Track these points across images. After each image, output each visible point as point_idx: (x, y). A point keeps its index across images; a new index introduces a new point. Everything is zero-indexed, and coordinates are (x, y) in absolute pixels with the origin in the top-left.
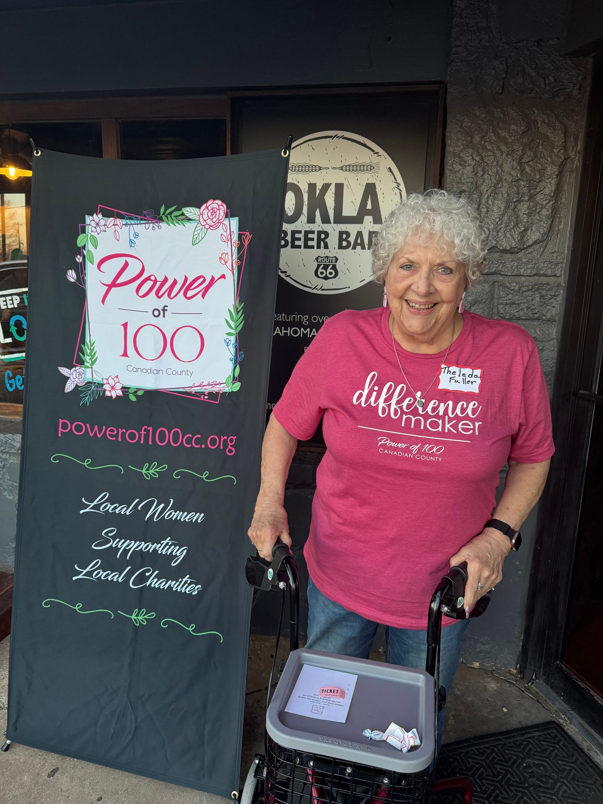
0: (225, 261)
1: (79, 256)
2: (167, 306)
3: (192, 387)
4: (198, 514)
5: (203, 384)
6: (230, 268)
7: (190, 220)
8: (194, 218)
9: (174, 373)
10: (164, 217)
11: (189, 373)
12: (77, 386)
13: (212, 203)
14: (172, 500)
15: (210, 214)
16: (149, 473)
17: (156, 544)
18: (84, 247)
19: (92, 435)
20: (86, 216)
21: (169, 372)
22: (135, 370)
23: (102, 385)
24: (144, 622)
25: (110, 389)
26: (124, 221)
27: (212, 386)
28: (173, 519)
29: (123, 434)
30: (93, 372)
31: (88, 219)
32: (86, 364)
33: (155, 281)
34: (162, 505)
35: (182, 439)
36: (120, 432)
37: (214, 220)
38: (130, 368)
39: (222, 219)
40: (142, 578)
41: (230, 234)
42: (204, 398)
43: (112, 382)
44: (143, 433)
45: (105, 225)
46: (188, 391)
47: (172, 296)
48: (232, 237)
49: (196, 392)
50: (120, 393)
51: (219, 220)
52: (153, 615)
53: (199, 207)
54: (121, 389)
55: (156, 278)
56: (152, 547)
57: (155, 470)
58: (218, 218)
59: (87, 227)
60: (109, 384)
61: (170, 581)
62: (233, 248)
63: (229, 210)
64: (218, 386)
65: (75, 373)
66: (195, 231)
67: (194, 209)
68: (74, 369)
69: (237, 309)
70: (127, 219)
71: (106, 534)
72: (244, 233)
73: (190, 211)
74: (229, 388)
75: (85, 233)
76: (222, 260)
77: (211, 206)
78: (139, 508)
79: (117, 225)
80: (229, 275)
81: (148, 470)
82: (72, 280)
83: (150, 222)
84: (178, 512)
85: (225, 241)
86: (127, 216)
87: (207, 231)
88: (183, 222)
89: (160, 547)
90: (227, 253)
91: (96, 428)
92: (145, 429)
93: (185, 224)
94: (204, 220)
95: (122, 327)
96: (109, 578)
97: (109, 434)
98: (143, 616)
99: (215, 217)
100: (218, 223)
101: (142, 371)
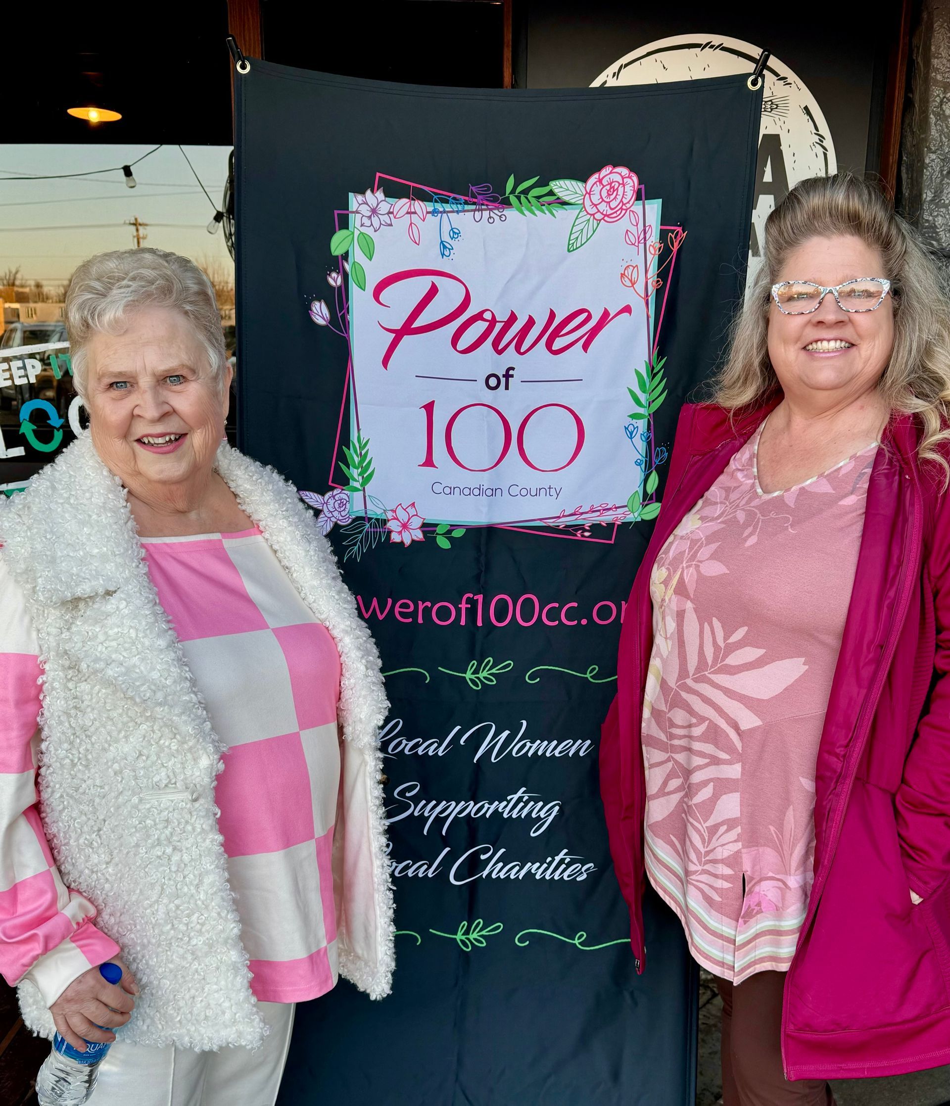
0: (631, 281)
1: (334, 275)
2: (513, 369)
3: (559, 517)
4: (580, 741)
5: (581, 511)
6: (642, 294)
7: (565, 203)
8: (572, 201)
9: (524, 492)
10: (513, 199)
11: (553, 492)
12: (336, 526)
13: (611, 173)
14: (525, 723)
15: (605, 193)
16: (478, 678)
17: (497, 803)
18: (345, 256)
19: (366, 616)
20: (351, 195)
21: (515, 491)
22: (447, 490)
23: (385, 522)
24: (482, 943)
25: (400, 529)
26: (430, 206)
27: (598, 513)
28: (530, 755)
29: (427, 611)
30: (367, 498)
31: (354, 201)
32: (353, 483)
33: (493, 322)
34: (507, 733)
35: (541, 613)
36: (421, 606)
37: (613, 205)
38: (438, 488)
39: (628, 202)
40: (474, 865)
41: (644, 230)
42: (583, 536)
43: (402, 516)
44: (463, 606)
45: (389, 213)
46: (551, 525)
47: (522, 350)
48: (648, 236)
49: (566, 526)
50: (419, 535)
51: (623, 204)
52: (499, 927)
53: (585, 180)
54: (421, 528)
55: (493, 316)
56: (489, 809)
57: (489, 672)
58: (621, 201)
59: (351, 216)
60: (397, 519)
61: (529, 864)
62: (649, 257)
63: (643, 186)
64: (611, 512)
65: (331, 501)
66: (573, 226)
67: (574, 182)
68: (330, 494)
69: (653, 369)
70: (436, 201)
71: (402, 794)
72: (672, 228)
73: (563, 187)
74: (636, 514)
75: (346, 227)
76: (626, 279)
77: (607, 178)
78: (462, 742)
79: (415, 213)
80: (638, 306)
81: (476, 672)
82: (321, 322)
83: (483, 207)
84: (538, 742)
85: (633, 244)
86: (435, 197)
87: (598, 224)
88: (550, 207)
89: (506, 806)
90: (637, 266)
91: (375, 602)
92: (468, 598)
93: (554, 212)
94: (593, 204)
95: (423, 410)
96: (410, 873)
97: (400, 613)
98: (478, 932)
99: (615, 198)
100: (621, 209)
101: (461, 492)
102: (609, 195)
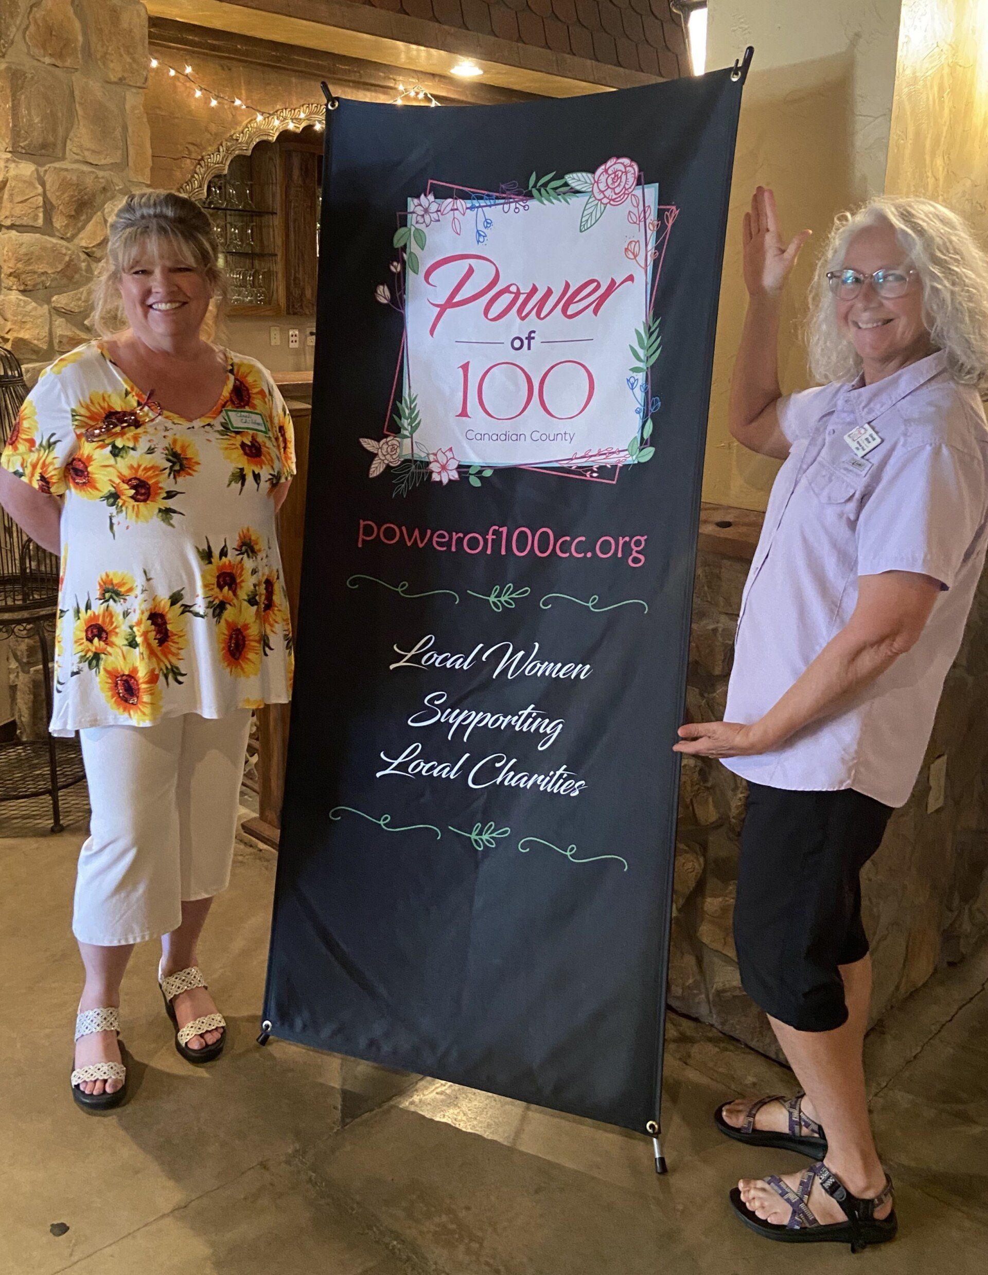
0: (633, 254)
1: (395, 264)
2: (534, 332)
3: (571, 459)
4: (581, 666)
5: (591, 454)
6: (643, 265)
7: (577, 192)
8: (583, 190)
9: (544, 437)
10: (535, 192)
11: (568, 437)
12: (388, 467)
13: (615, 163)
14: (537, 645)
15: (610, 181)
16: (500, 601)
17: (510, 717)
18: (404, 248)
19: (409, 544)
20: (409, 199)
21: (536, 436)
22: (478, 437)
23: (428, 463)
24: (492, 844)
25: (439, 470)
26: (469, 203)
27: (604, 456)
28: (539, 674)
30: (414, 444)
31: (412, 203)
32: (403, 432)
33: (518, 294)
34: (522, 653)
35: (555, 546)
36: (455, 536)
37: (617, 190)
38: (470, 435)
39: (630, 188)
40: (490, 772)
41: (644, 210)
42: (592, 477)
43: (442, 459)
44: (490, 537)
45: (438, 211)
46: (565, 466)
47: (542, 316)
48: (647, 215)
49: (577, 468)
50: (455, 475)
51: (626, 190)
52: (506, 831)
53: (593, 171)
54: (457, 468)
55: (518, 289)
56: (504, 722)
57: (509, 597)
58: (624, 187)
59: (409, 216)
60: (438, 461)
61: (536, 776)
62: (649, 232)
63: (642, 173)
64: (614, 456)
65: (385, 447)
66: (584, 210)
67: (584, 174)
68: (384, 440)
69: (650, 327)
70: (474, 199)
71: (431, 701)
72: (668, 207)
73: (575, 179)
74: (635, 457)
75: (406, 226)
76: (629, 252)
77: (612, 168)
78: (484, 659)
80: (638, 275)
81: (498, 596)
82: (384, 301)
83: (511, 200)
84: (546, 663)
85: (635, 223)
86: (473, 195)
87: (605, 208)
88: (566, 196)
89: (517, 721)
90: (638, 241)
91: (416, 533)
92: (495, 530)
93: (568, 200)
94: (600, 190)
95: (460, 369)
96: (435, 773)
97: (437, 542)
98: (490, 834)
99: (619, 185)
100: (624, 193)
101: (490, 438)
102: (614, 182)
